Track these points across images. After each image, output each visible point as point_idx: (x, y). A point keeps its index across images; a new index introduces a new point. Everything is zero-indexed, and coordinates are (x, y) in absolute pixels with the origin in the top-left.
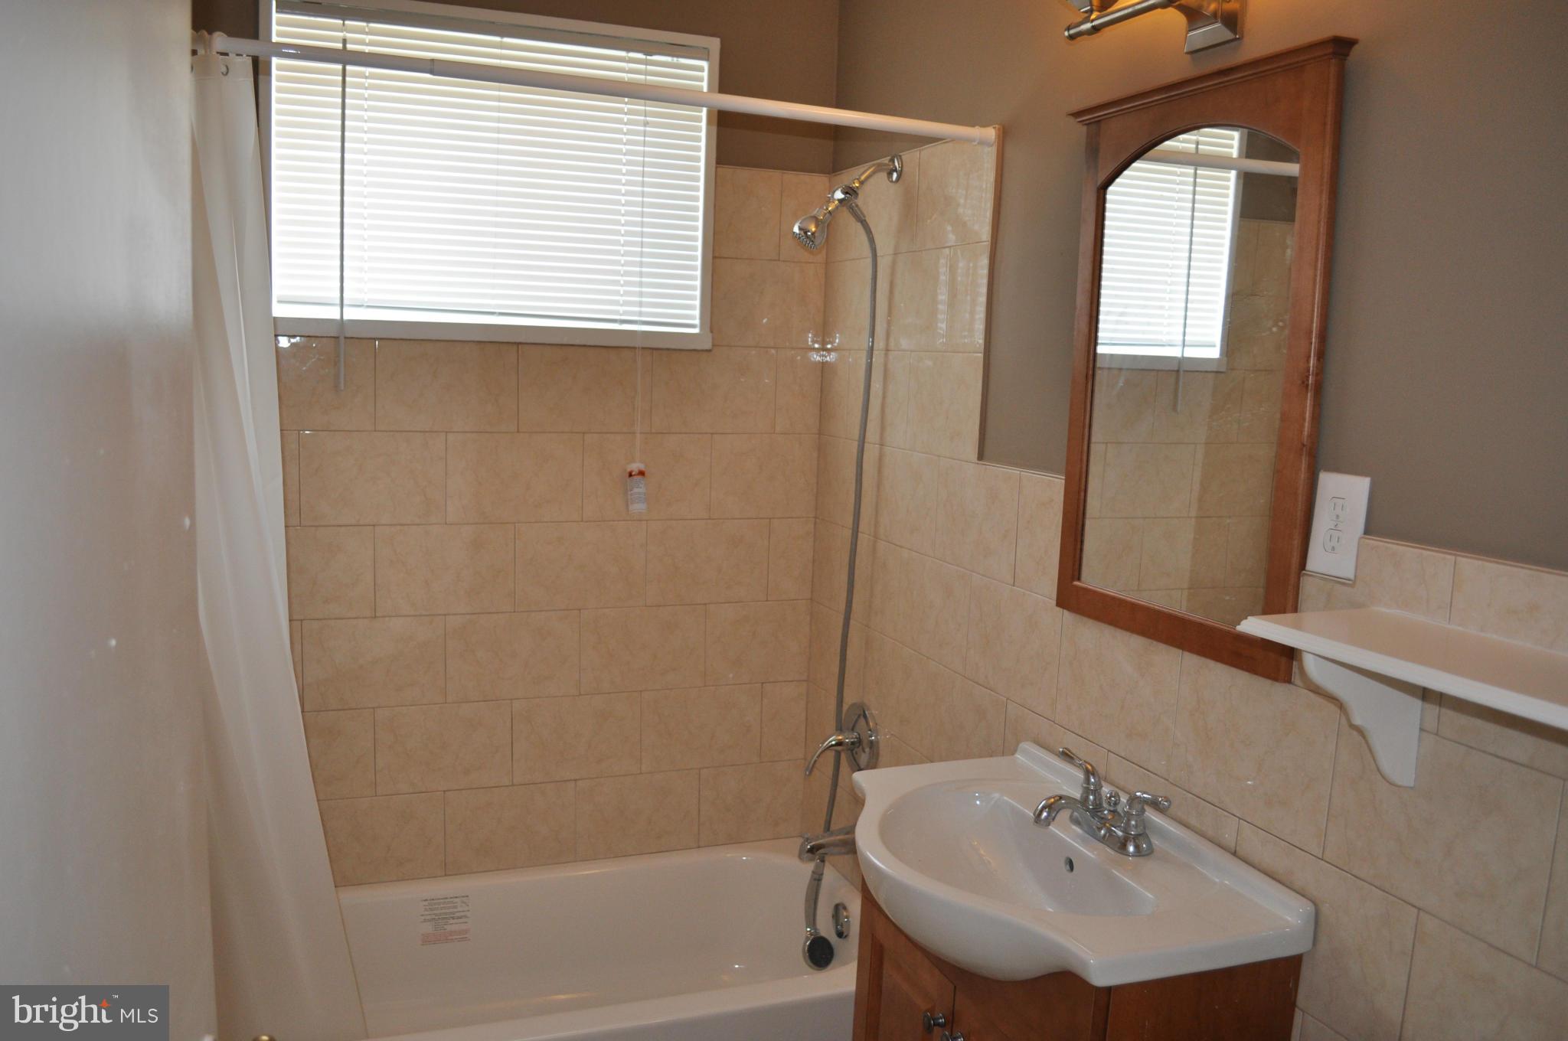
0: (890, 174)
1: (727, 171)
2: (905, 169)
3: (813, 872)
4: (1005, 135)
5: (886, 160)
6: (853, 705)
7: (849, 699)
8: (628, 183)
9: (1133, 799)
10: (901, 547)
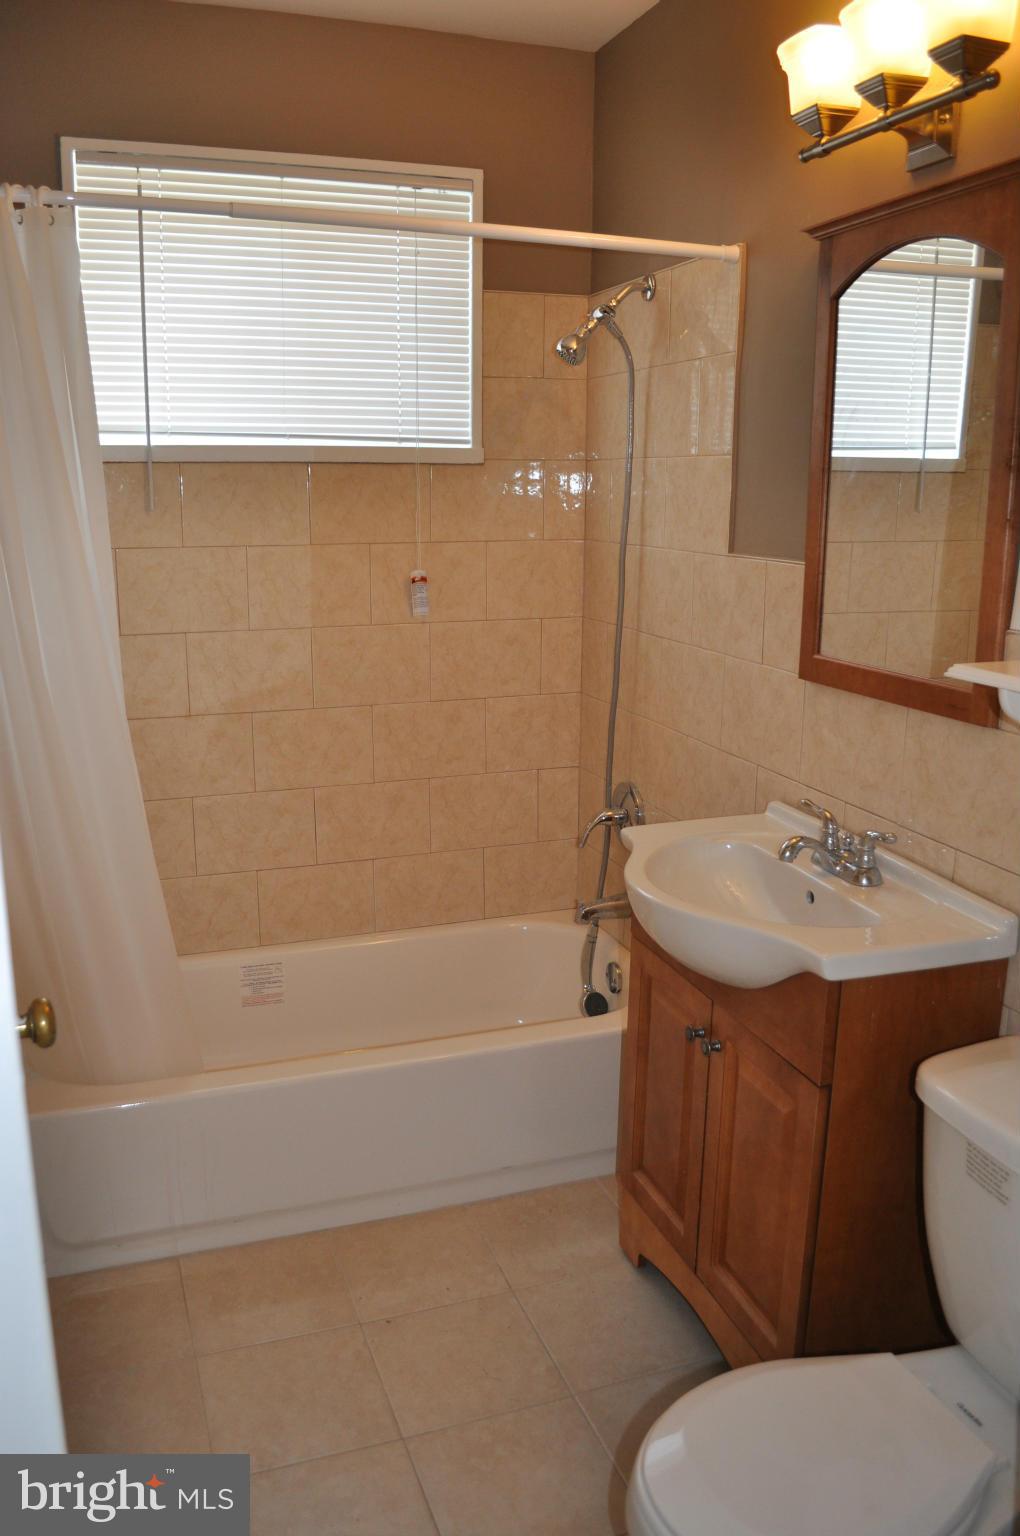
0: (644, 292)
1: (492, 295)
2: (658, 288)
3: (588, 936)
4: (749, 253)
5: (640, 280)
6: (621, 785)
7: (616, 780)
8: (402, 310)
9: (864, 837)
10: (661, 637)
